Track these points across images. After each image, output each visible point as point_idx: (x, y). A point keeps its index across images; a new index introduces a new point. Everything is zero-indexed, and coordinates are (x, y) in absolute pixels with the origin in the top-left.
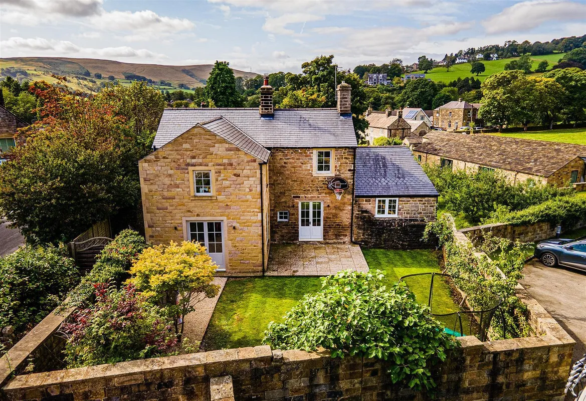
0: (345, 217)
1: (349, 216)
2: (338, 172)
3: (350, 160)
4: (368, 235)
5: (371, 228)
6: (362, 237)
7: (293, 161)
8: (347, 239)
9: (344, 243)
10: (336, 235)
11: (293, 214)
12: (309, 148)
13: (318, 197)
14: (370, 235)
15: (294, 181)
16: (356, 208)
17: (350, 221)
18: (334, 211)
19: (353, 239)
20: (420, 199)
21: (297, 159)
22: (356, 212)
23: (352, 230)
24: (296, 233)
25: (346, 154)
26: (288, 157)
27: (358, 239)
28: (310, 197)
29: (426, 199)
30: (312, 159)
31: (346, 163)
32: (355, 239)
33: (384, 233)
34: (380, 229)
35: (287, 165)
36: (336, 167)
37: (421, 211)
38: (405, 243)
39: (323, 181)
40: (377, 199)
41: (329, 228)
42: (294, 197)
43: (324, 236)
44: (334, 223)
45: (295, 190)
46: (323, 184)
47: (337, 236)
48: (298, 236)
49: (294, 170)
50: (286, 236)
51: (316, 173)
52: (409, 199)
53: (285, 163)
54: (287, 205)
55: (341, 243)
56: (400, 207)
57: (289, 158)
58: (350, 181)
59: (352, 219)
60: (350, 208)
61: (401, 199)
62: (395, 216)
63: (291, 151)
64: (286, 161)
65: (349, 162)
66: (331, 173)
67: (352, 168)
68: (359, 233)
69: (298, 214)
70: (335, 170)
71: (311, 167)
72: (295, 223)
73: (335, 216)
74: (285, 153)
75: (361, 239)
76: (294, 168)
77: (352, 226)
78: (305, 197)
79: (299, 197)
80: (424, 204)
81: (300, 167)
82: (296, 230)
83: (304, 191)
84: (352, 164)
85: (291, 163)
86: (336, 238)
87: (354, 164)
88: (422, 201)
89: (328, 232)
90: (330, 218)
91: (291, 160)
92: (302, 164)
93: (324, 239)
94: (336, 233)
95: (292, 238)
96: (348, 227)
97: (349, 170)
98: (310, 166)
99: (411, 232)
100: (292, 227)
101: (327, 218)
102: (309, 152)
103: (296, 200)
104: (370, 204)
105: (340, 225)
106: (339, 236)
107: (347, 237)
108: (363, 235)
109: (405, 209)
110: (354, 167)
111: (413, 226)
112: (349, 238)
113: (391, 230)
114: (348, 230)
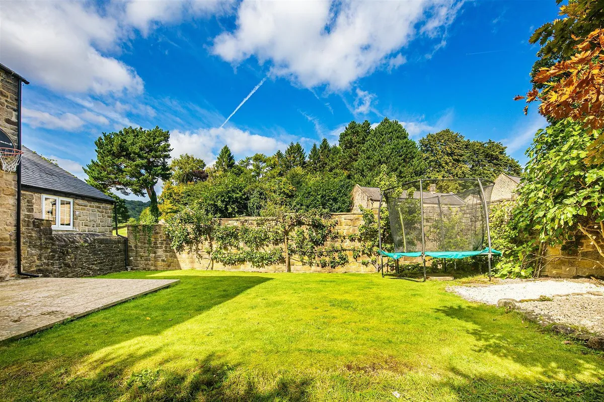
0: (2, 221)
1: (12, 220)
3: (9, 100)
4: (47, 258)
5: (53, 244)
6: (38, 262)
8: (8, 270)
14: (53, 256)
16: (24, 204)
17: (12, 229)
19: (22, 269)
20: (97, 204)
22: (24, 212)
23: (18, 250)
25: (1, 84)
27: (31, 267)
29: (103, 205)
31: (1, 104)
32: (25, 266)
33: (68, 254)
34: (63, 246)
37: (99, 222)
38: (96, 268)
40: (45, 197)
52: (85, 203)
56: (77, 213)
59: (18, 226)
60: (12, 201)
61: (77, 201)
62: (70, 228)
65: (6, 103)
67: (14, 119)
68: (32, 255)
75: (38, 266)
77: (18, 240)
80: (102, 212)
84: (15, 110)
87: (18, 111)
88: (100, 208)
96: (10, 244)
97: (9, 121)
99: (100, 250)
107: (7, 266)
108: (40, 259)
109: (82, 217)
110: (19, 117)
111: (101, 242)
112: (13, 267)
113: (77, 248)
114: (9, 250)
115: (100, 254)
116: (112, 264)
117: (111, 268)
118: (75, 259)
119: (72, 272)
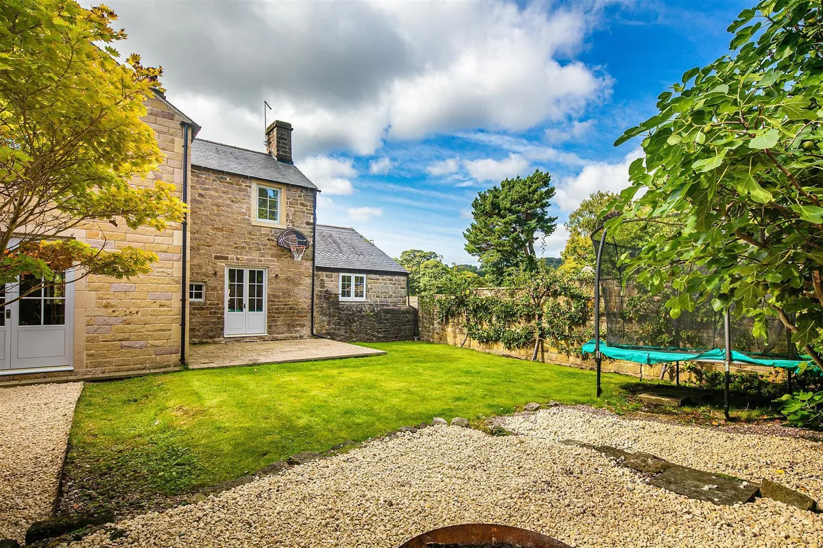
0: (302, 296)
1: (309, 295)
2: (291, 224)
3: (308, 208)
4: (335, 324)
5: (339, 314)
6: (327, 327)
7: (217, 194)
8: (306, 331)
9: (301, 337)
10: (289, 325)
11: (214, 289)
12: (246, 177)
13: (260, 261)
14: (339, 323)
15: (217, 229)
16: (317, 283)
17: (309, 302)
18: (285, 286)
19: (315, 332)
20: (389, 277)
21: (224, 192)
22: (317, 289)
23: (312, 317)
24: (219, 324)
25: (303, 198)
26: (207, 186)
27: (322, 330)
28: (247, 260)
29: (396, 277)
30: (250, 196)
31: (303, 212)
32: (317, 330)
33: (354, 321)
34: (350, 315)
35: (204, 200)
36: (288, 215)
37: (392, 293)
38: (380, 335)
39: (268, 235)
40: (341, 274)
41: (278, 313)
42: (217, 258)
43: (270, 327)
44: (286, 305)
45: (219, 245)
46: (269, 239)
47: (291, 326)
48: (222, 329)
49: (218, 211)
50: (198, 331)
51: (255, 220)
52: (378, 277)
53: (200, 195)
54: (204, 271)
55: (296, 338)
56: (369, 286)
57: (209, 189)
58: (310, 240)
59: (312, 299)
60: (309, 281)
61: (369, 276)
62: (363, 299)
63: (213, 177)
64: (202, 192)
65: (306, 211)
66: (280, 223)
67: (312, 221)
68: (323, 321)
69: (223, 289)
70: (287, 220)
71: (249, 209)
72: (218, 304)
73: (287, 293)
74: (201, 178)
75: (327, 330)
76: (218, 206)
77: (312, 310)
78: (238, 259)
79: (226, 258)
80: (395, 284)
81: (229, 206)
82: (219, 318)
83: (235, 248)
84: (310, 214)
85: (211, 197)
86: (289, 331)
87: (314, 214)
88: (392, 280)
89: (275, 321)
90: (278, 297)
91: (212, 193)
92: (233, 201)
93: (269, 333)
94: (288, 322)
95: (211, 334)
96: (308, 312)
97: (308, 223)
98: (247, 207)
99: (385, 320)
100: (211, 313)
101: (274, 296)
102: (244, 184)
103: (221, 263)
104: (332, 281)
105: (295, 309)
106: (294, 326)
107: (305, 328)
108: (328, 324)
109: (374, 290)
110: (315, 219)
111: (387, 312)
112: (309, 329)
113: (362, 316)
114: (307, 316)
115: (385, 323)
116: (398, 333)
117: (396, 337)
118: (360, 326)
119: (356, 337)
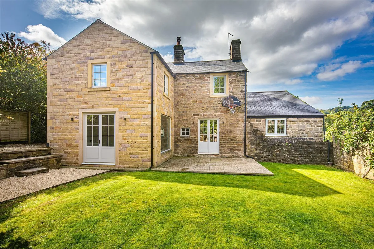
0: (239, 134)
1: (243, 132)
2: (231, 94)
3: (242, 82)
4: (260, 150)
5: (263, 144)
6: (255, 151)
7: (194, 85)
8: (241, 153)
9: (238, 157)
10: (231, 149)
11: (193, 130)
12: (207, 73)
13: (215, 115)
14: (264, 150)
15: (194, 101)
16: (248, 125)
17: (243, 136)
18: (229, 128)
19: (247, 154)
20: (306, 119)
21: (197, 83)
22: (248, 129)
23: (245, 145)
24: (196, 147)
25: (238, 78)
26: (190, 82)
27: (251, 153)
28: (208, 115)
29: (313, 119)
30: (209, 83)
31: (239, 86)
32: (248, 153)
33: (275, 149)
34: (272, 145)
35: (189, 89)
36: (230, 89)
37: (309, 130)
38: (296, 159)
39: (219, 101)
40: (267, 119)
41: (225, 143)
42: (194, 115)
43: (220, 150)
44: (229, 138)
45: (195, 109)
46: (219, 103)
47: (232, 150)
48: (197, 150)
49: (195, 92)
50: (187, 150)
51: (213, 94)
52: (296, 119)
53: (187, 87)
54: (189, 122)
55: (236, 157)
56: (288, 126)
57: (191, 83)
58: (242, 101)
59: (245, 135)
60: (243, 124)
61: (289, 119)
62: (284, 135)
63: (192, 77)
64: (187, 85)
65: (241, 85)
66: (226, 94)
67: (244, 90)
68: (252, 148)
69: (197, 130)
70: (229, 92)
71: (209, 89)
72: (195, 138)
73: (230, 132)
74: (187, 78)
75: (254, 153)
76: (195, 90)
77: (245, 141)
78: (204, 115)
79: (198, 115)
80: (311, 124)
81: (199, 89)
82: (195, 144)
83: (203, 110)
85: (192, 87)
86: (231, 153)
87: (245, 86)
88: (309, 121)
89: (223, 147)
90: (225, 134)
91: (192, 84)
92: (201, 87)
93: (221, 153)
94: (231, 148)
95: (192, 152)
96: (242, 142)
97: (242, 92)
98: (208, 88)
99: (301, 149)
100: (192, 142)
101: (223, 133)
102: (206, 77)
103: (196, 118)
104: (260, 124)
105: (235, 140)
106: (234, 150)
107: (241, 151)
108: (256, 150)
109: (293, 128)
110: (246, 88)
111: (304, 143)
112: (243, 152)
113: (282, 146)
114: (242, 145)
115: (301, 151)
116: (313, 159)
117: (311, 161)
118: (280, 152)
119: (277, 159)
